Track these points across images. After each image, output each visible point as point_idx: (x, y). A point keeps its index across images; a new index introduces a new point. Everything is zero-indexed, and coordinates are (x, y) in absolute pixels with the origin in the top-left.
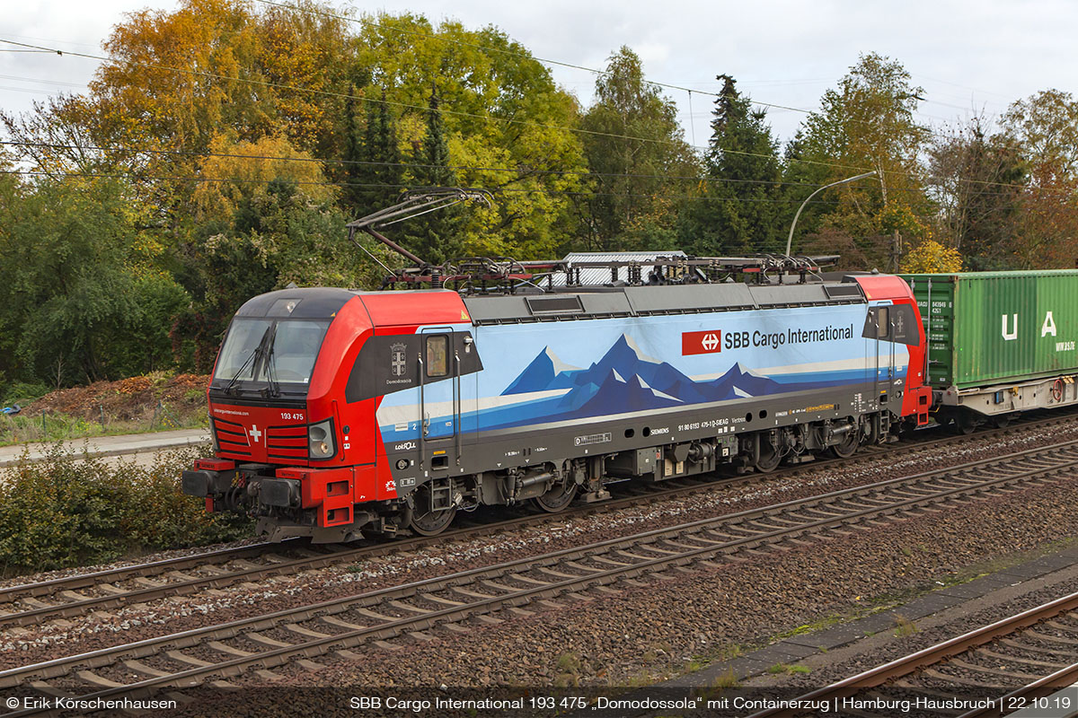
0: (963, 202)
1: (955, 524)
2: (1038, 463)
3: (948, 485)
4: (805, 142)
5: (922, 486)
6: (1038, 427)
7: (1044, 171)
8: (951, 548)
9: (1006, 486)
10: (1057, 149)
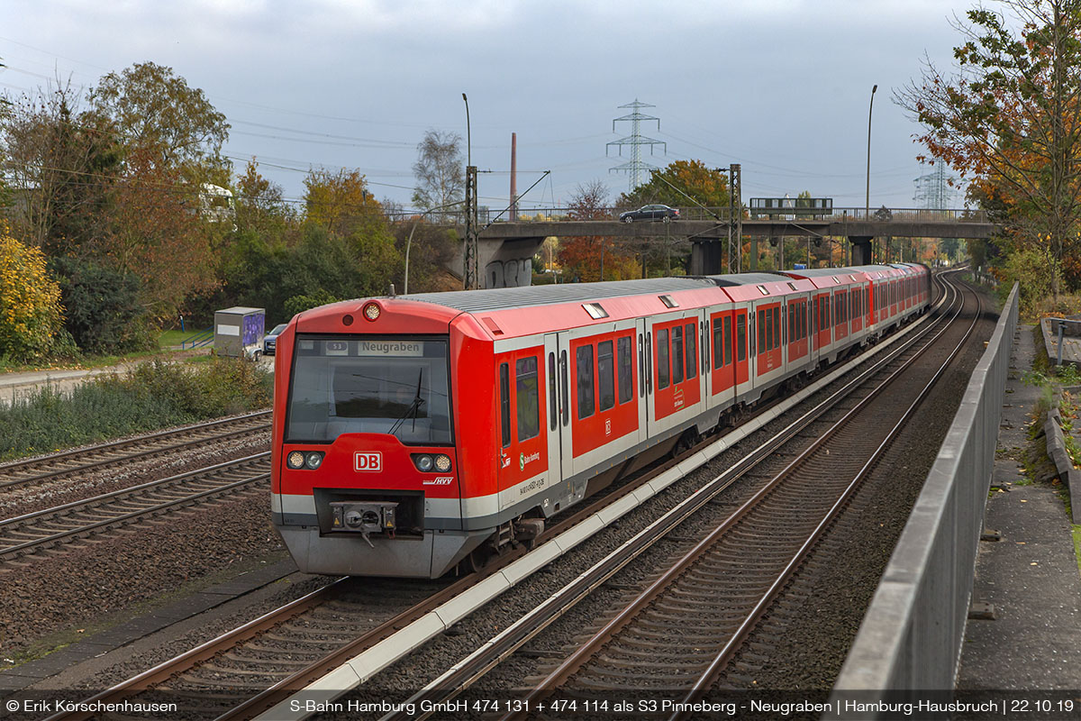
0: (47, 191)
1: (29, 585)
2: (131, 506)
3: (23, 537)
7: (142, 157)
8: (23, 615)
9: (92, 536)
10: (157, 132)
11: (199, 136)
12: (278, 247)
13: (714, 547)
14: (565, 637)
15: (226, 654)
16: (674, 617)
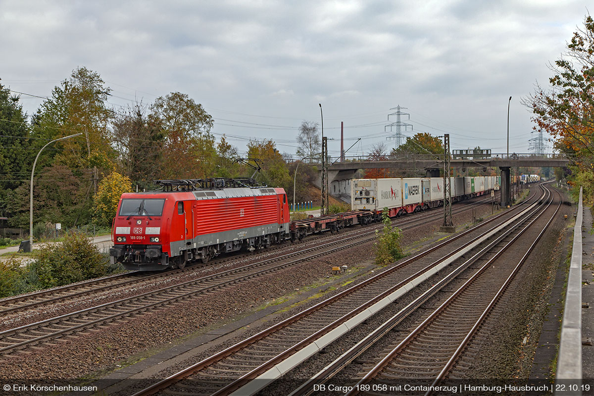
0: (131, 151)
1: (127, 331)
2: (172, 294)
3: (124, 309)
4: (43, 116)
5: (109, 311)
6: (172, 274)
7: (174, 135)
8: (125, 345)
9: (155, 308)
10: (181, 124)
11: (200, 125)
12: (235, 175)
13: (443, 312)
14: (375, 354)
15: (219, 363)
16: (426, 345)
